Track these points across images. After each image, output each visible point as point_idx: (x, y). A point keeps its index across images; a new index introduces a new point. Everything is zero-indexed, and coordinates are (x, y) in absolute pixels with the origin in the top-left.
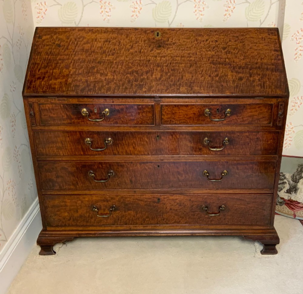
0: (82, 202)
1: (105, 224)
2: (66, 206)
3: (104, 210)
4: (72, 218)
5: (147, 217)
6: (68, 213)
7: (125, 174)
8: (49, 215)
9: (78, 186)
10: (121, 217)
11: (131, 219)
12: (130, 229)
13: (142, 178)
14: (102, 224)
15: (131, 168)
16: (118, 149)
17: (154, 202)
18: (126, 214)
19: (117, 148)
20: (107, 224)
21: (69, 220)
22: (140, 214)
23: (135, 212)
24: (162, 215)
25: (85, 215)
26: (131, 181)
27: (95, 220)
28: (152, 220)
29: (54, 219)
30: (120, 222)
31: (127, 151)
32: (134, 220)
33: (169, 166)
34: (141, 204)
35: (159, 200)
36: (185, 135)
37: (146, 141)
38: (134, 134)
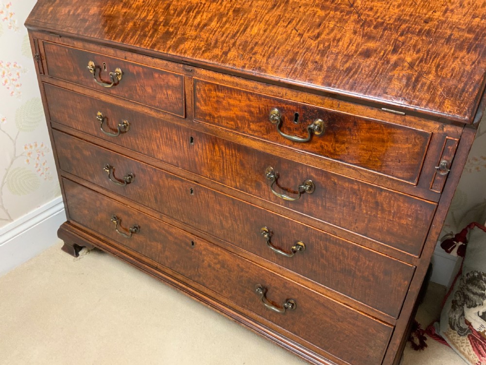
1: (128, 246)
4: (93, 220)
6: (88, 211)
10: (146, 246)
11: (158, 254)
12: (157, 268)
13: (170, 201)
15: (155, 179)
16: (137, 142)
17: (186, 244)
18: (151, 244)
19: (136, 139)
21: (90, 221)
22: (169, 253)
23: (162, 246)
24: (196, 267)
26: (156, 199)
27: (117, 235)
28: (184, 269)
31: (148, 149)
32: (161, 258)
33: (207, 195)
34: (169, 238)
35: (193, 243)
36: (235, 151)
37: (174, 140)
38: (157, 123)
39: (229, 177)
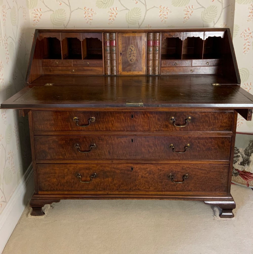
0: (69, 170)
1: (87, 189)
2: (56, 173)
3: (87, 177)
4: (59, 184)
5: (122, 184)
6: (57, 179)
7: (105, 146)
8: (41, 181)
9: (66, 157)
10: (101, 183)
11: (109, 185)
12: (108, 194)
13: (119, 150)
14: (84, 189)
15: (110, 142)
16: (100, 126)
17: (128, 170)
18: (104, 181)
19: (99, 124)
20: (89, 189)
21: (57, 185)
22: (117, 181)
23: (112, 179)
24: (134, 182)
25: (71, 181)
26: (109, 153)
27: (78, 185)
28: (126, 186)
29: (45, 184)
30: (100, 188)
31: (106, 127)
32: (111, 186)
33: (141, 140)
34: (117, 172)
35: (132, 168)
36: (155, 114)
37: (122, 119)
38: (113, 113)
39: (152, 127)
